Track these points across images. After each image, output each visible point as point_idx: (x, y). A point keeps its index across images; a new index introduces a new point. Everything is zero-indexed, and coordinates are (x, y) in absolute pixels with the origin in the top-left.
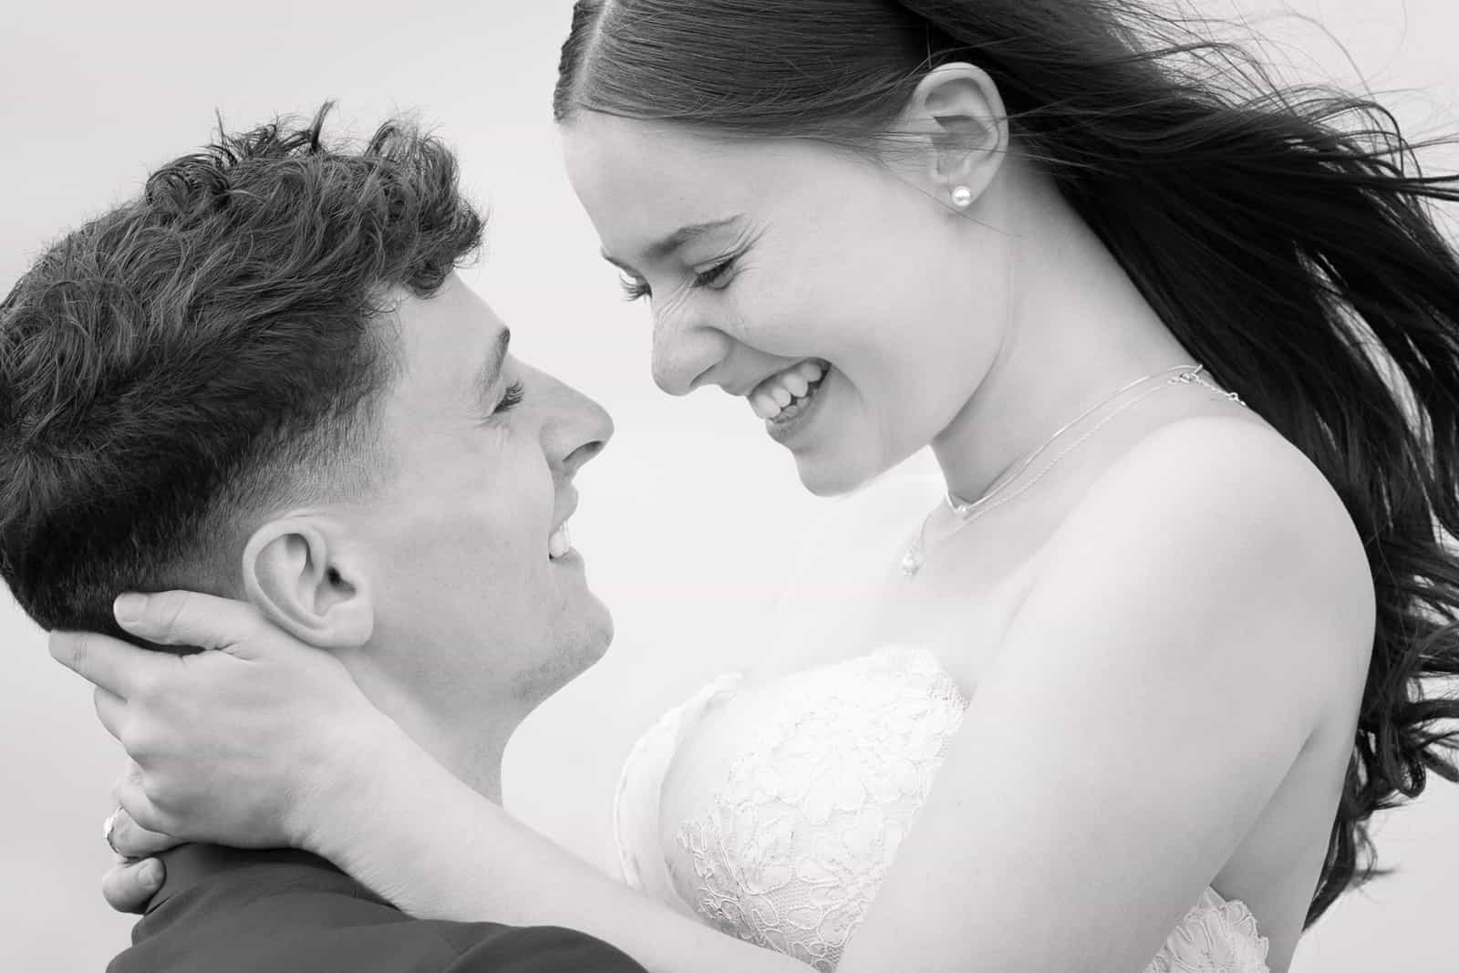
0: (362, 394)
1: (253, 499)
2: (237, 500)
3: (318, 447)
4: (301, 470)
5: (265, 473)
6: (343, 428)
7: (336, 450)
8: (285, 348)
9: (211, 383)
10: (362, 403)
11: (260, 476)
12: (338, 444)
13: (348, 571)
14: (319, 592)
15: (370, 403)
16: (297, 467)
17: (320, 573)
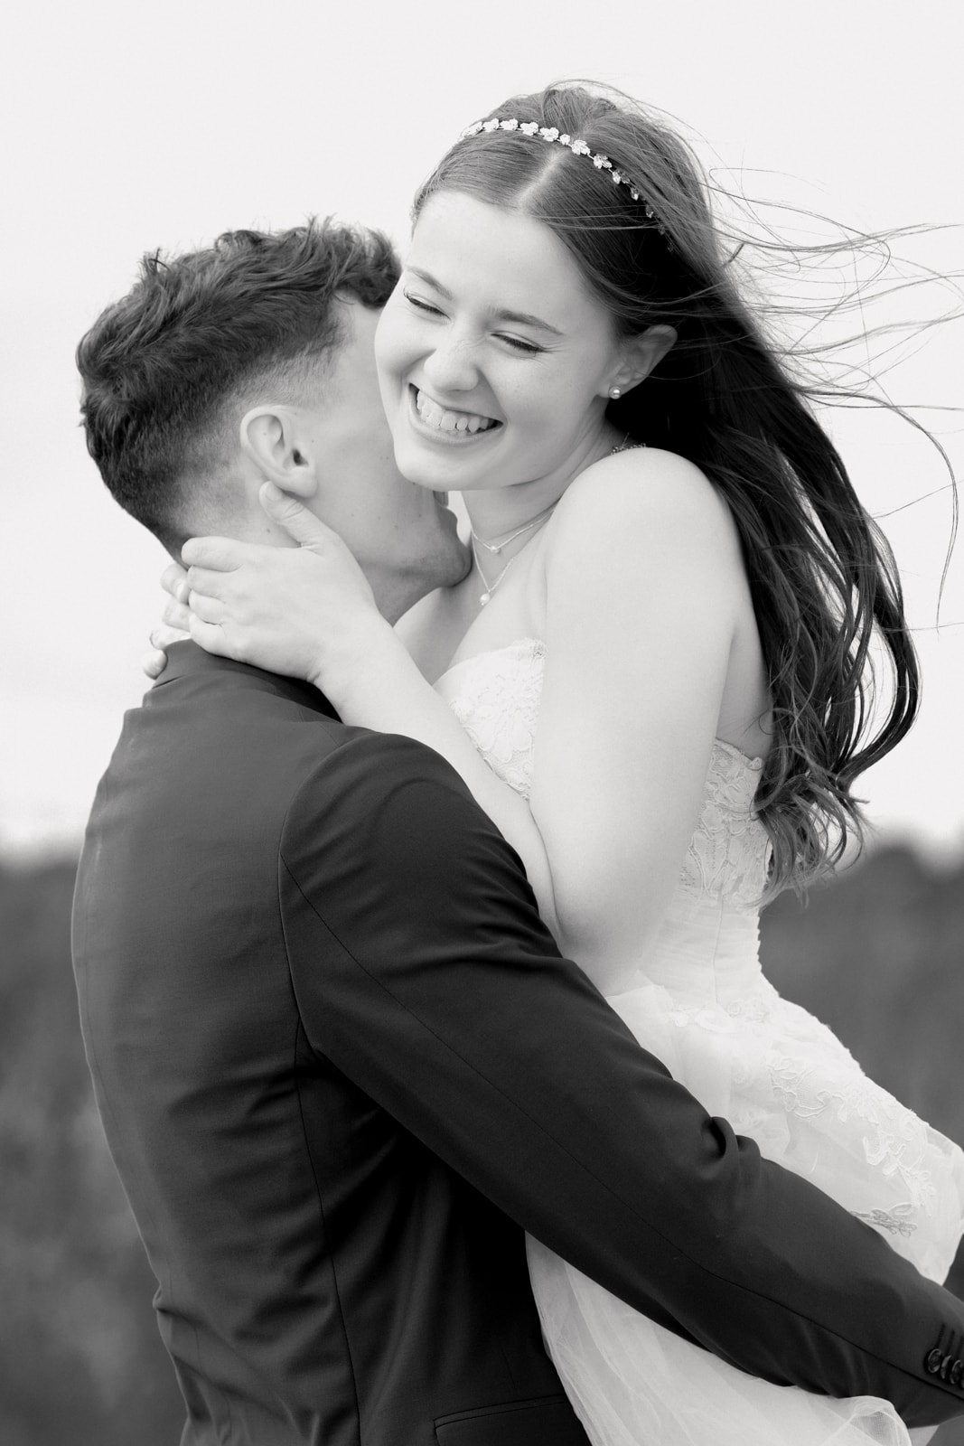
0: (326, 345)
1: (251, 395)
2: (242, 395)
3: (295, 370)
4: (283, 382)
5: (259, 380)
6: (311, 363)
7: (306, 375)
8: (279, 306)
9: (234, 318)
10: (326, 350)
11: (257, 381)
12: (308, 371)
13: (303, 453)
14: (286, 464)
15: (330, 353)
16: (280, 379)
17: (287, 452)
